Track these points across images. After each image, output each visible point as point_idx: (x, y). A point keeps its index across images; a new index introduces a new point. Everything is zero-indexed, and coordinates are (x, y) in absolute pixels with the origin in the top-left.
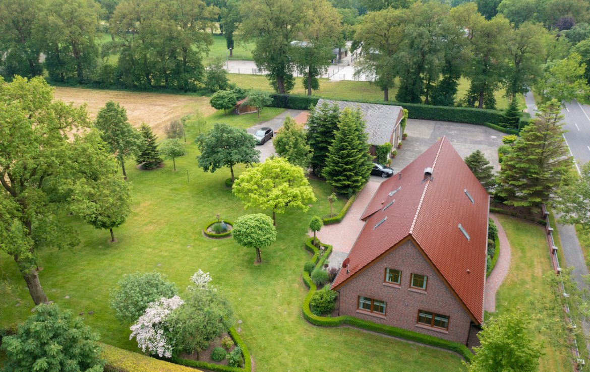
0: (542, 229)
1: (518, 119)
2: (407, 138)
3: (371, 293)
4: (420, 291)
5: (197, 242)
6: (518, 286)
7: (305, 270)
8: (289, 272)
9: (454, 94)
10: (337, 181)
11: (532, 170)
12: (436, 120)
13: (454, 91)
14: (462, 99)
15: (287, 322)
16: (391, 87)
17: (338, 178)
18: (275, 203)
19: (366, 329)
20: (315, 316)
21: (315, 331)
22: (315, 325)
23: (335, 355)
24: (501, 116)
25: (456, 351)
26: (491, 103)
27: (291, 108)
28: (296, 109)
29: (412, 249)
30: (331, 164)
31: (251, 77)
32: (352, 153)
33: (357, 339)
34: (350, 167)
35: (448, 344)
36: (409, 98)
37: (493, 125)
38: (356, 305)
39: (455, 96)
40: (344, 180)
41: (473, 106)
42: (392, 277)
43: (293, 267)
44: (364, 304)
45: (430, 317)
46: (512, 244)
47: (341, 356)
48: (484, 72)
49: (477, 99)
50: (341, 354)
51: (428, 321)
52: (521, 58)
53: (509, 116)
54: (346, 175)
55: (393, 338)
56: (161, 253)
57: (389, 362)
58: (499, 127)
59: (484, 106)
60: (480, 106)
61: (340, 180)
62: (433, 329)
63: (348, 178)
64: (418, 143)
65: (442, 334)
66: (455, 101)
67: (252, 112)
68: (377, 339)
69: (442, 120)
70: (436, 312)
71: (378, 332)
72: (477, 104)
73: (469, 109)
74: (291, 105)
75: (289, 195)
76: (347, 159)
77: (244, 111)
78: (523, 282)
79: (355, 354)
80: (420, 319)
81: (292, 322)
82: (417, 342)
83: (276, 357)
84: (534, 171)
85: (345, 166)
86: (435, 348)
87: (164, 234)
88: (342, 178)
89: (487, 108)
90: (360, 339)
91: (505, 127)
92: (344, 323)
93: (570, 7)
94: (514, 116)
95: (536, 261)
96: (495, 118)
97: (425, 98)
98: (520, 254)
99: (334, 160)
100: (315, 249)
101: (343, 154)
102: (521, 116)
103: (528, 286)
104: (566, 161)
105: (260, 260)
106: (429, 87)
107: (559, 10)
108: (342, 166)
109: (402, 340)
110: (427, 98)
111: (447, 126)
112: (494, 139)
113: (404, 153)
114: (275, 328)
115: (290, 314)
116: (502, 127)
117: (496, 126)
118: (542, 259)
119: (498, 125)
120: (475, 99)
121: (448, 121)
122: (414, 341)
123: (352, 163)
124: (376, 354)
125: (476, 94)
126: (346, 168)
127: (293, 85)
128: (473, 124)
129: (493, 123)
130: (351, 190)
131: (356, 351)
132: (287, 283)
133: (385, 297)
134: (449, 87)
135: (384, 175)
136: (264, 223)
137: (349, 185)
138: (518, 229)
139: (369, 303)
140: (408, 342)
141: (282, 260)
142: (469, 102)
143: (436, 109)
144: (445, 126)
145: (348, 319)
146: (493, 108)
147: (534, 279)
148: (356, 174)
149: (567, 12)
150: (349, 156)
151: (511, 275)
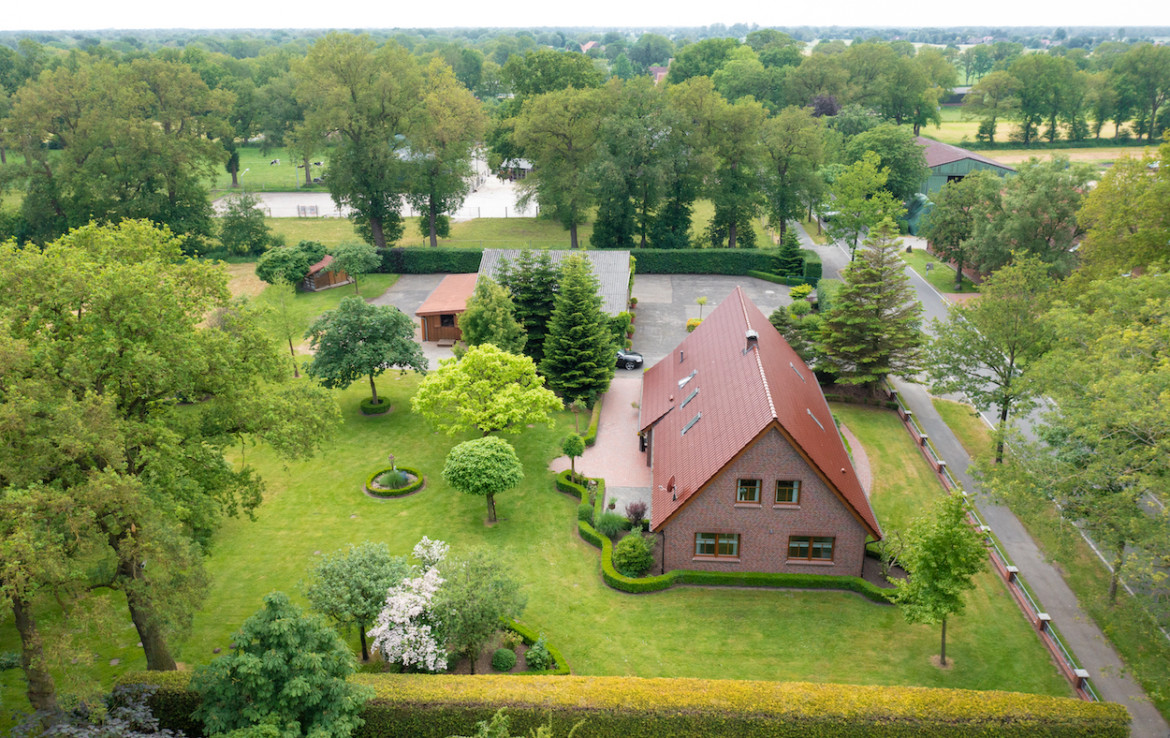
0: (894, 415)
1: (801, 261)
2: (637, 305)
3: (716, 525)
4: (790, 507)
5: (365, 508)
6: (893, 494)
7: (580, 519)
8: (551, 529)
9: (687, 228)
10: (567, 380)
11: (872, 326)
12: (670, 273)
13: (687, 223)
14: (701, 235)
15: (585, 597)
16: (581, 224)
17: (570, 373)
18: (507, 418)
19: (711, 585)
20: (630, 578)
21: (636, 603)
22: (632, 593)
23: (683, 627)
24: (774, 258)
25: (851, 589)
26: (748, 239)
27: (410, 272)
28: (419, 273)
29: (777, 443)
30: (557, 351)
31: (298, 222)
32: (591, 329)
33: (704, 601)
34: (589, 352)
35: (838, 579)
36: (614, 239)
37: (762, 273)
38: (692, 549)
39: (689, 231)
40: (581, 376)
41: (721, 246)
42: (746, 494)
43: (553, 520)
44: (702, 545)
45: (805, 545)
46: (863, 441)
47: (693, 626)
48: (735, 188)
49: (725, 236)
50: (692, 623)
51: (803, 553)
52: (787, 164)
53: (787, 256)
54: (583, 368)
55: (755, 589)
56: (309, 534)
57: (765, 620)
58: (773, 276)
59: (738, 245)
60: (731, 244)
61: (573, 377)
62: (812, 562)
63: (587, 372)
64: (658, 312)
65: (825, 568)
66: (691, 239)
67: (339, 284)
68: (733, 595)
69: (679, 273)
70: (816, 535)
71: (731, 586)
72: (726, 242)
73: (717, 250)
74: (410, 267)
75: (525, 402)
76: (583, 340)
77: (324, 284)
78: (898, 489)
79: (712, 619)
80: (793, 552)
81: (594, 595)
82: (792, 587)
83: (595, 646)
84: (874, 326)
85: (581, 353)
86: (819, 591)
87: (295, 504)
88: (578, 373)
89: (741, 247)
90: (708, 599)
91: (783, 274)
92: (679, 581)
93: (823, 79)
94: (794, 256)
95: (903, 458)
96: (764, 262)
97: (640, 237)
98: (880, 453)
99: (560, 344)
100: (580, 488)
101: (576, 332)
102: (804, 255)
103: (906, 493)
104: (913, 309)
105: (493, 519)
106: (646, 219)
107: (805, 84)
108: (576, 353)
109: (769, 590)
110: (644, 237)
111: (691, 282)
112: (771, 296)
113: (643, 329)
114: (572, 609)
115: (585, 587)
116: (777, 274)
117: (768, 274)
118: (911, 455)
119: (771, 272)
120: (722, 234)
121: (690, 273)
122: (787, 587)
123: (589, 346)
124: (741, 614)
125: (722, 227)
126: (582, 356)
127: (400, 231)
128: (730, 274)
129: (762, 271)
130: (593, 392)
131: (711, 616)
132: (557, 545)
133: (738, 526)
134: (678, 218)
135: (629, 366)
136: (502, 450)
137: (590, 383)
138: (862, 420)
139: (711, 542)
140: (779, 590)
141: (529, 513)
142: (713, 240)
143: (667, 254)
144: (687, 283)
145: (682, 573)
146: (751, 246)
147: (910, 482)
148: (599, 365)
149: (819, 87)
150: (585, 335)
151: (878, 481)
